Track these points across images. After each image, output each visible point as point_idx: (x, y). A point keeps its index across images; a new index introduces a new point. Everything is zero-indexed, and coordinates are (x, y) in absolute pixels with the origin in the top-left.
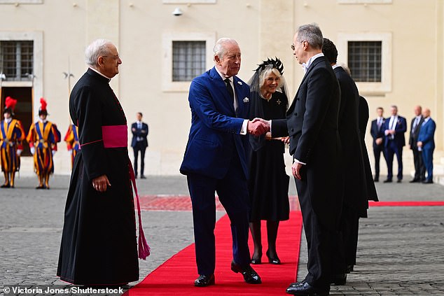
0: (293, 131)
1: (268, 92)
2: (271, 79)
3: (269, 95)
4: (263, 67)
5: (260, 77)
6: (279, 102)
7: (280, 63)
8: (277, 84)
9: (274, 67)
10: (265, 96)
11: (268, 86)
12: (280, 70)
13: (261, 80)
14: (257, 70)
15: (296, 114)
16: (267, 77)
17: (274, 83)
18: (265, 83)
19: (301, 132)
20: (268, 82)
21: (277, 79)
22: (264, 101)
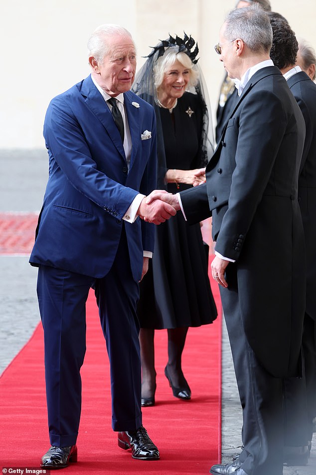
0: (215, 200)
1: (169, 96)
2: (175, 73)
3: (173, 102)
4: (160, 50)
5: (156, 68)
6: (190, 112)
7: (192, 42)
8: (186, 82)
9: (180, 51)
10: (165, 102)
11: (169, 86)
12: (193, 56)
13: (157, 75)
14: (151, 56)
15: (221, 172)
16: (168, 69)
17: (180, 79)
18: (165, 80)
19: (226, 204)
20: (170, 79)
21: (186, 72)
22: (164, 111)
